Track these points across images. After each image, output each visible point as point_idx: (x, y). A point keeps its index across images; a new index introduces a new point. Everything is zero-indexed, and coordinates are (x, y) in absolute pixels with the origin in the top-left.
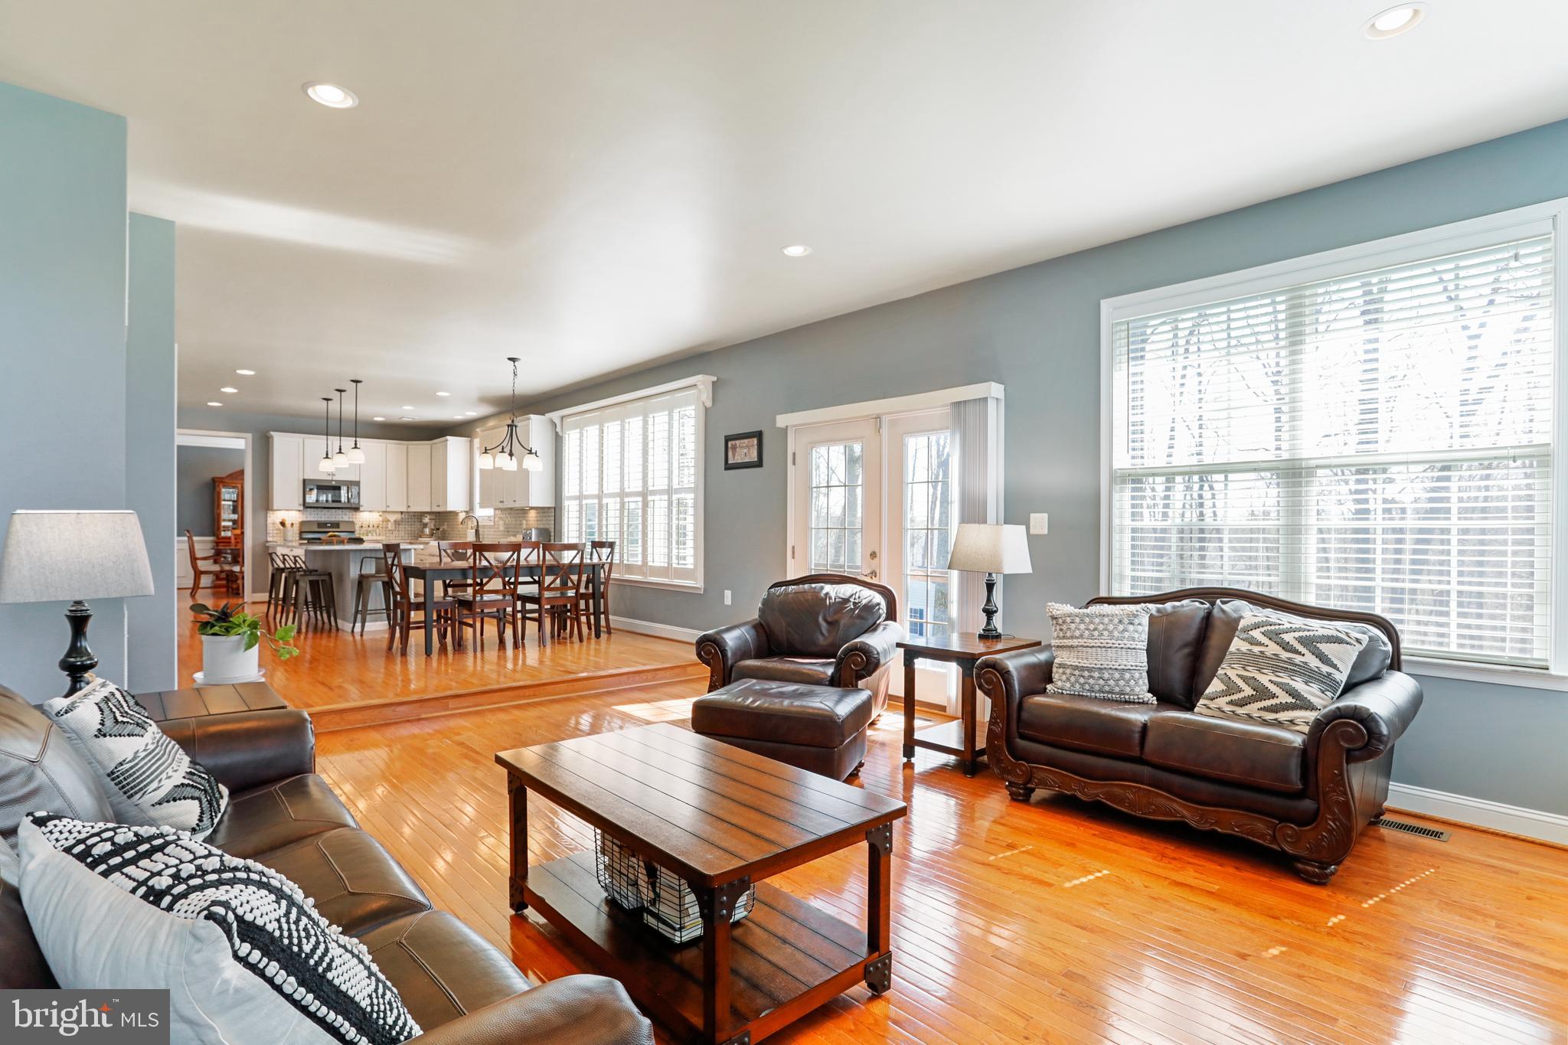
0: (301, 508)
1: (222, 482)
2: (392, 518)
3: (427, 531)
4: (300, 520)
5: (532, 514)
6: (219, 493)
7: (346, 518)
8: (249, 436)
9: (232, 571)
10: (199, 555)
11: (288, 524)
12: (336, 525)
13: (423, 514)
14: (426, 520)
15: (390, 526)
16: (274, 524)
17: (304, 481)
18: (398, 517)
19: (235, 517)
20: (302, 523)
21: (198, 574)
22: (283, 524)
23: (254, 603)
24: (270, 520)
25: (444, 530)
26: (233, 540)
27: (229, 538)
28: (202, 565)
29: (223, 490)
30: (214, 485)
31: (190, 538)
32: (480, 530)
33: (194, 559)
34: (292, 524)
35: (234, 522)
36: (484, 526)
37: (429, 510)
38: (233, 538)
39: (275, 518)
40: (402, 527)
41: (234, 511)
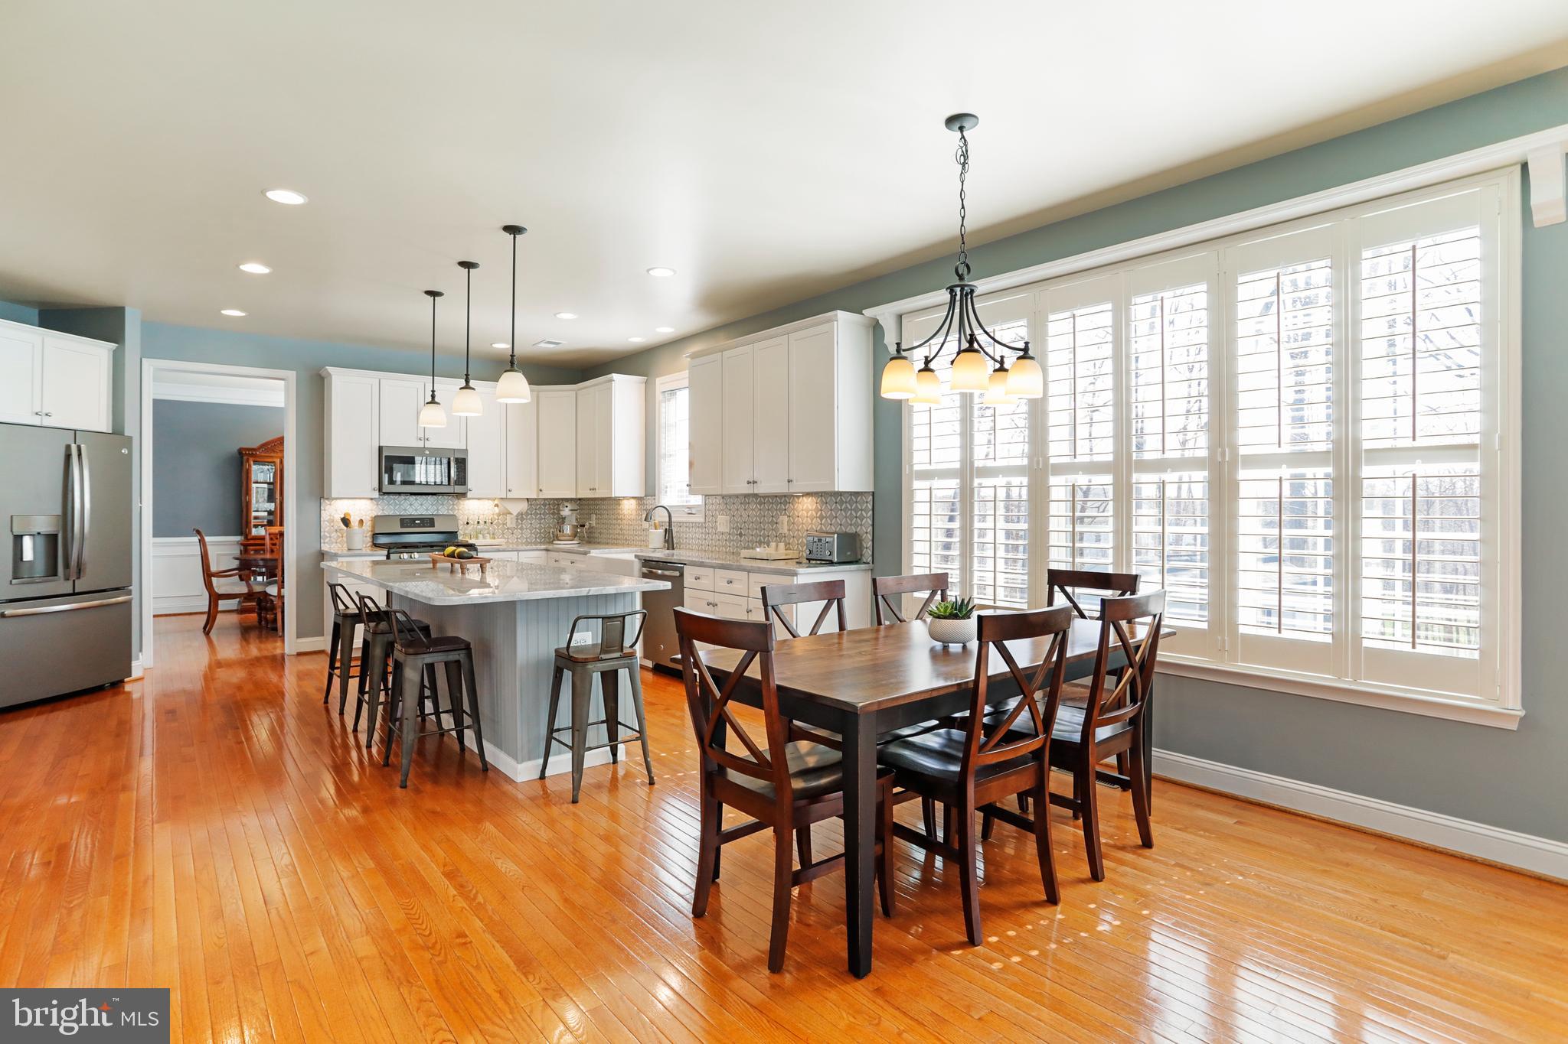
0: (376, 495)
1: (252, 455)
2: (517, 508)
3: (568, 529)
4: (375, 514)
5: (807, 506)
6: (248, 472)
7: (443, 511)
8: (292, 375)
9: (266, 594)
10: (213, 569)
11: (354, 522)
12: (430, 521)
13: (558, 503)
14: (566, 512)
15: (510, 522)
16: (331, 521)
17: (380, 449)
18: (523, 506)
19: (271, 506)
20: (376, 519)
21: (215, 598)
22: (346, 521)
23: (299, 654)
24: (325, 515)
25: (591, 527)
26: (267, 541)
27: (263, 538)
28: (220, 585)
29: (254, 467)
30: (242, 460)
31: (202, 541)
32: (674, 529)
33: (208, 575)
34: (361, 522)
35: (270, 513)
36: (680, 524)
37: (573, 496)
38: (267, 538)
39: (334, 510)
40: (526, 524)
41: (271, 498)
